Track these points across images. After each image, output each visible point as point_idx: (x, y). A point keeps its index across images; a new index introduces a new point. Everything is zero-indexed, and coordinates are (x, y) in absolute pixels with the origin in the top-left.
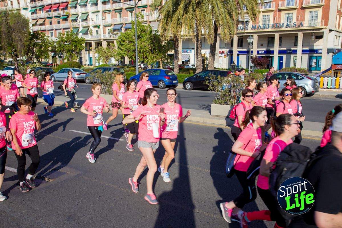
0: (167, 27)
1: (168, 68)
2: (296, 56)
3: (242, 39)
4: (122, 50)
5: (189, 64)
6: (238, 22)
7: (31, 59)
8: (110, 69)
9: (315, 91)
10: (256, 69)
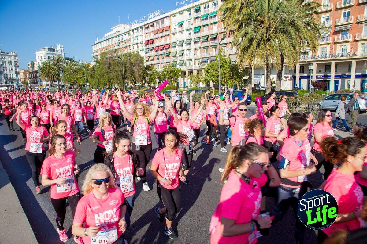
0: (244, 59)
1: (243, 90)
2: (350, 80)
3: (303, 67)
4: (208, 76)
5: (260, 86)
6: (300, 53)
7: (144, 85)
8: (199, 91)
10: (315, 90)
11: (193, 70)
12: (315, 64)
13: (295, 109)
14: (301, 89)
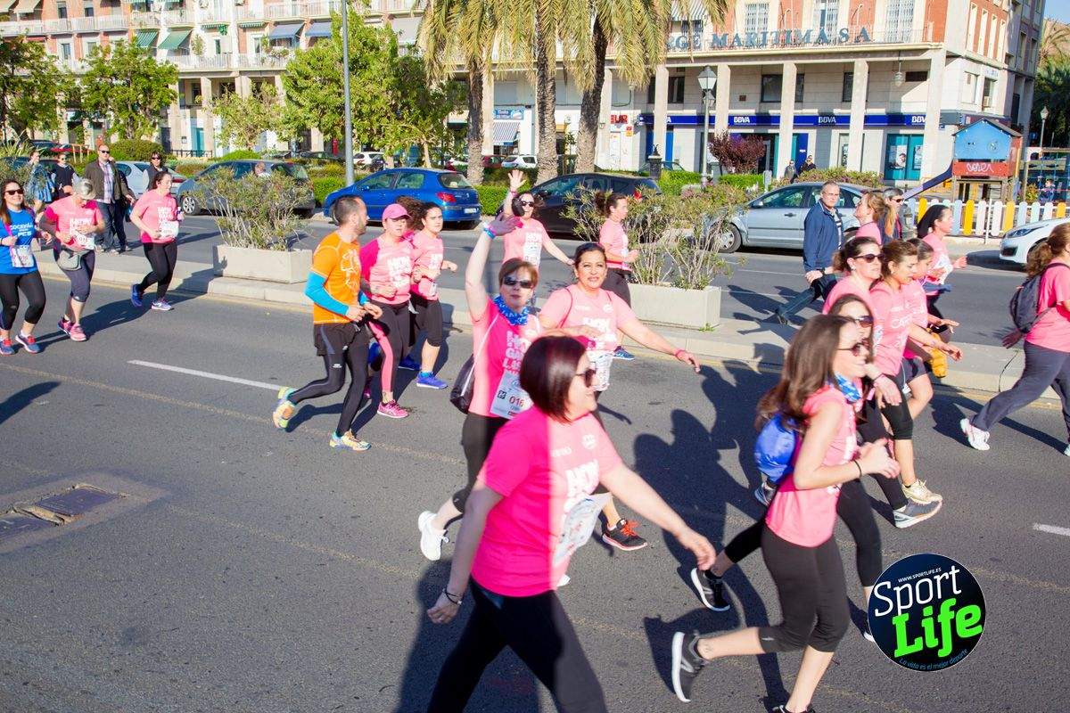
0: (448, 35)
2: (847, 135)
3: (682, 79)
4: (300, 106)
5: (516, 154)
6: (671, 23)
10: (724, 172)
11: (231, 75)
12: (724, 69)
14: (674, 167)
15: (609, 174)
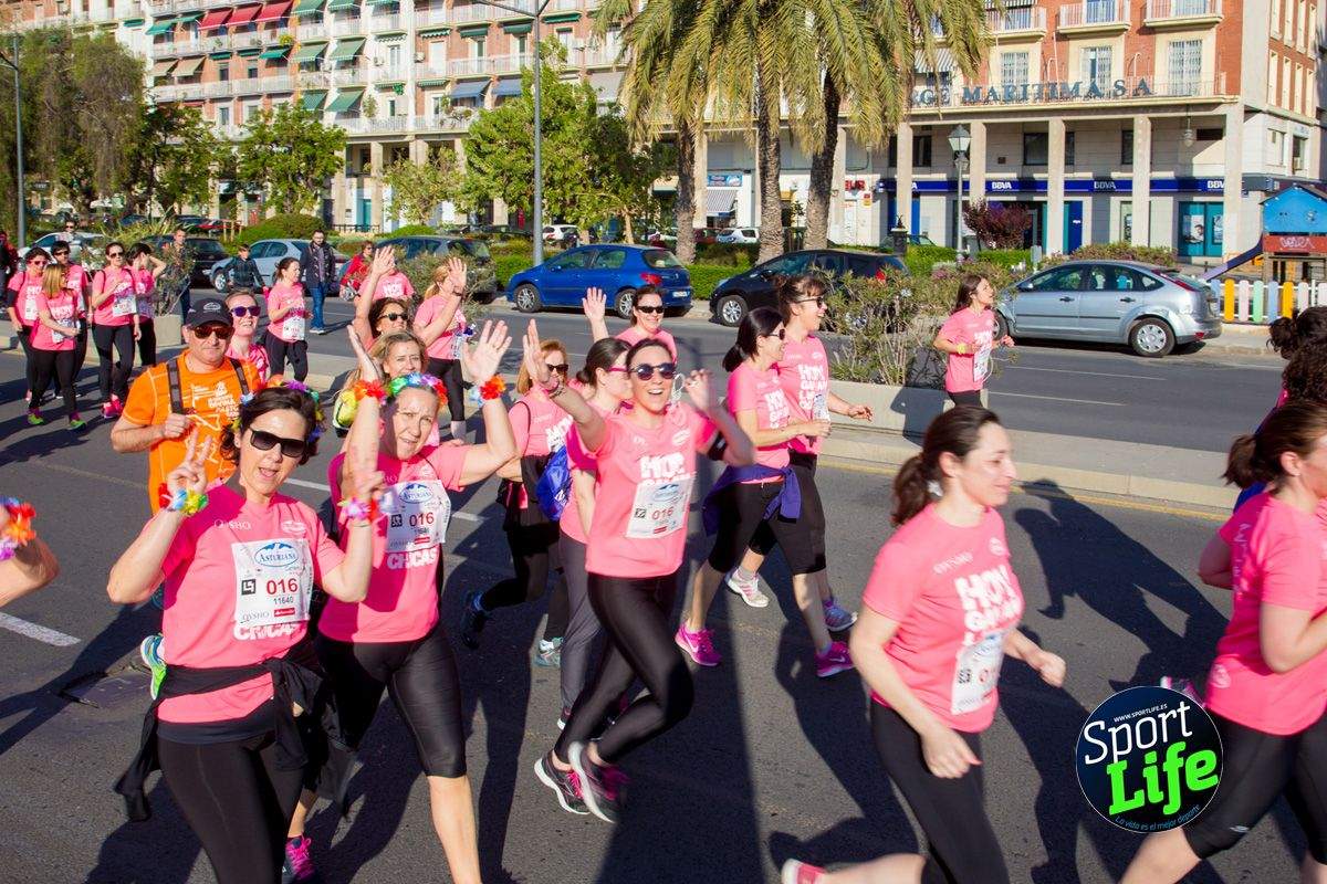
0: (653, 92)
1: (655, 244)
2: (1130, 202)
3: (927, 140)
4: (483, 173)
5: (734, 226)
6: (914, 76)
7: (143, 206)
8: (437, 244)
9: (1206, 331)
10: (983, 247)
11: (406, 140)
12: (978, 126)
13: (887, 337)
14: (923, 241)
15: (846, 251)
